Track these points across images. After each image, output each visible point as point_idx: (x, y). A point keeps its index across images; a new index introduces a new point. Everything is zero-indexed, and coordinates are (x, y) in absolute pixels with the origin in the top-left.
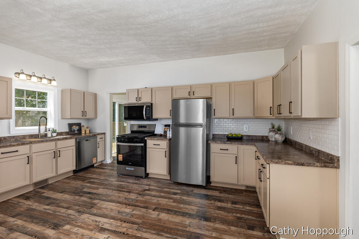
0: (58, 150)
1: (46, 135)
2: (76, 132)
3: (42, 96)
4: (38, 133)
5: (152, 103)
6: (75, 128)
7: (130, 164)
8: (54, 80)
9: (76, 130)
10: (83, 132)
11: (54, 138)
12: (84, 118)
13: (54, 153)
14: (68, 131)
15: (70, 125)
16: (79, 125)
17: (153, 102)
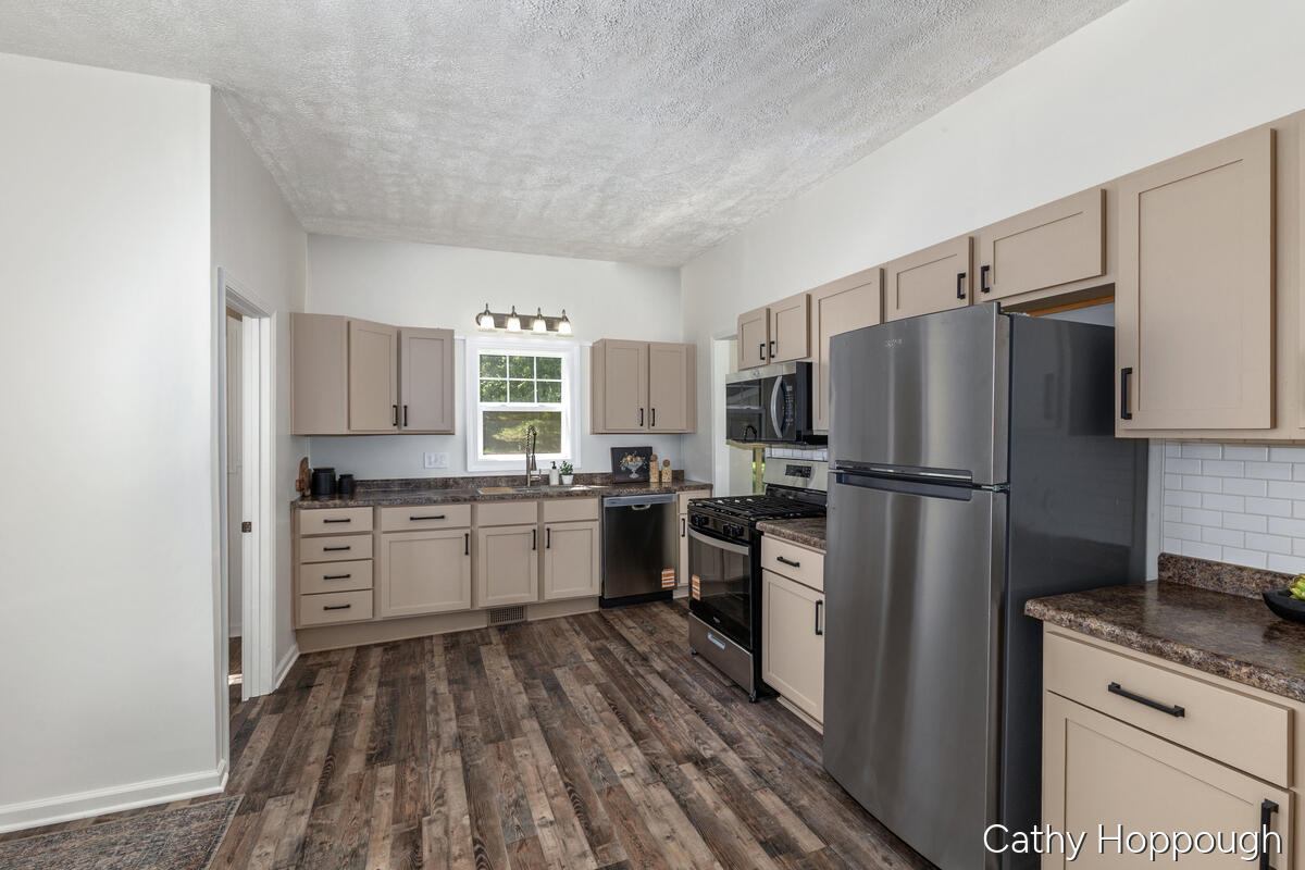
0: (547, 526)
1: (546, 480)
2: (634, 476)
3: (551, 367)
4: (525, 473)
5: (809, 361)
6: (633, 463)
7: (717, 620)
8: (564, 319)
9: (634, 469)
10: (654, 479)
11: (566, 490)
12: (648, 431)
13: (532, 534)
14: (608, 469)
15: (618, 454)
16: (646, 453)
17: (814, 359)
